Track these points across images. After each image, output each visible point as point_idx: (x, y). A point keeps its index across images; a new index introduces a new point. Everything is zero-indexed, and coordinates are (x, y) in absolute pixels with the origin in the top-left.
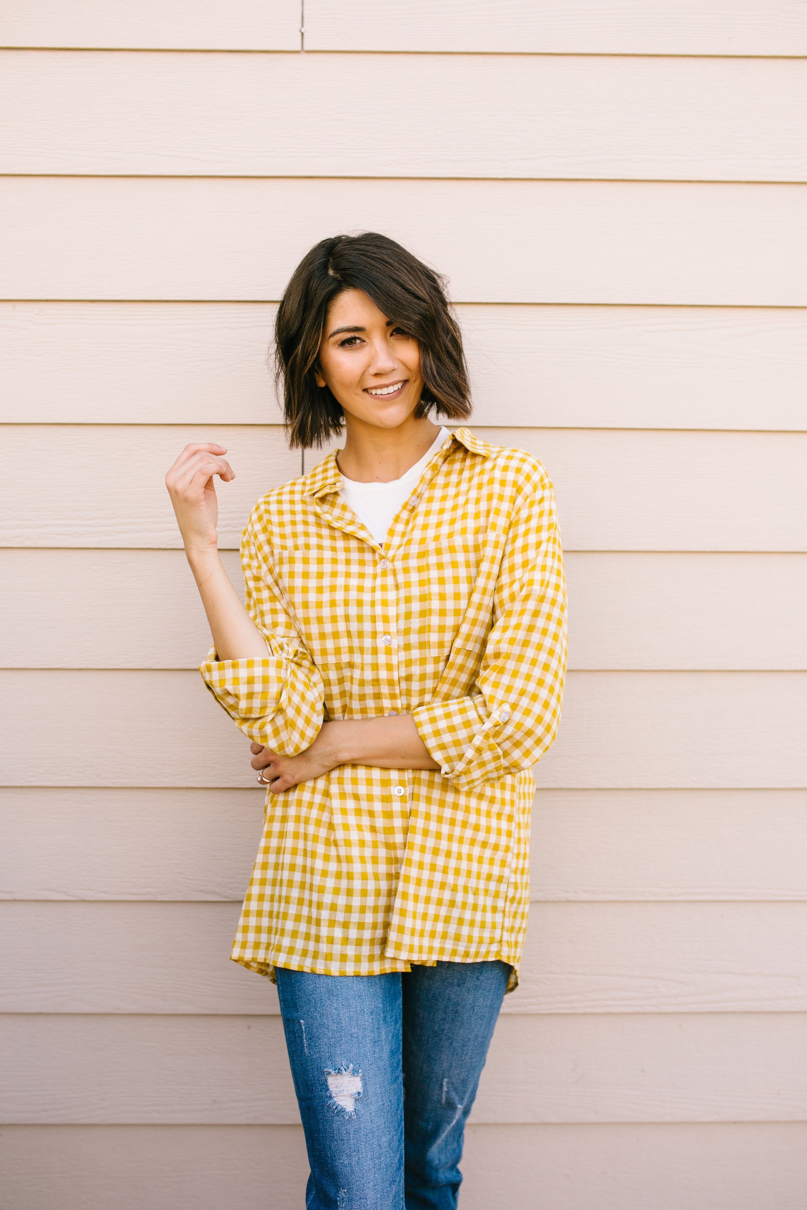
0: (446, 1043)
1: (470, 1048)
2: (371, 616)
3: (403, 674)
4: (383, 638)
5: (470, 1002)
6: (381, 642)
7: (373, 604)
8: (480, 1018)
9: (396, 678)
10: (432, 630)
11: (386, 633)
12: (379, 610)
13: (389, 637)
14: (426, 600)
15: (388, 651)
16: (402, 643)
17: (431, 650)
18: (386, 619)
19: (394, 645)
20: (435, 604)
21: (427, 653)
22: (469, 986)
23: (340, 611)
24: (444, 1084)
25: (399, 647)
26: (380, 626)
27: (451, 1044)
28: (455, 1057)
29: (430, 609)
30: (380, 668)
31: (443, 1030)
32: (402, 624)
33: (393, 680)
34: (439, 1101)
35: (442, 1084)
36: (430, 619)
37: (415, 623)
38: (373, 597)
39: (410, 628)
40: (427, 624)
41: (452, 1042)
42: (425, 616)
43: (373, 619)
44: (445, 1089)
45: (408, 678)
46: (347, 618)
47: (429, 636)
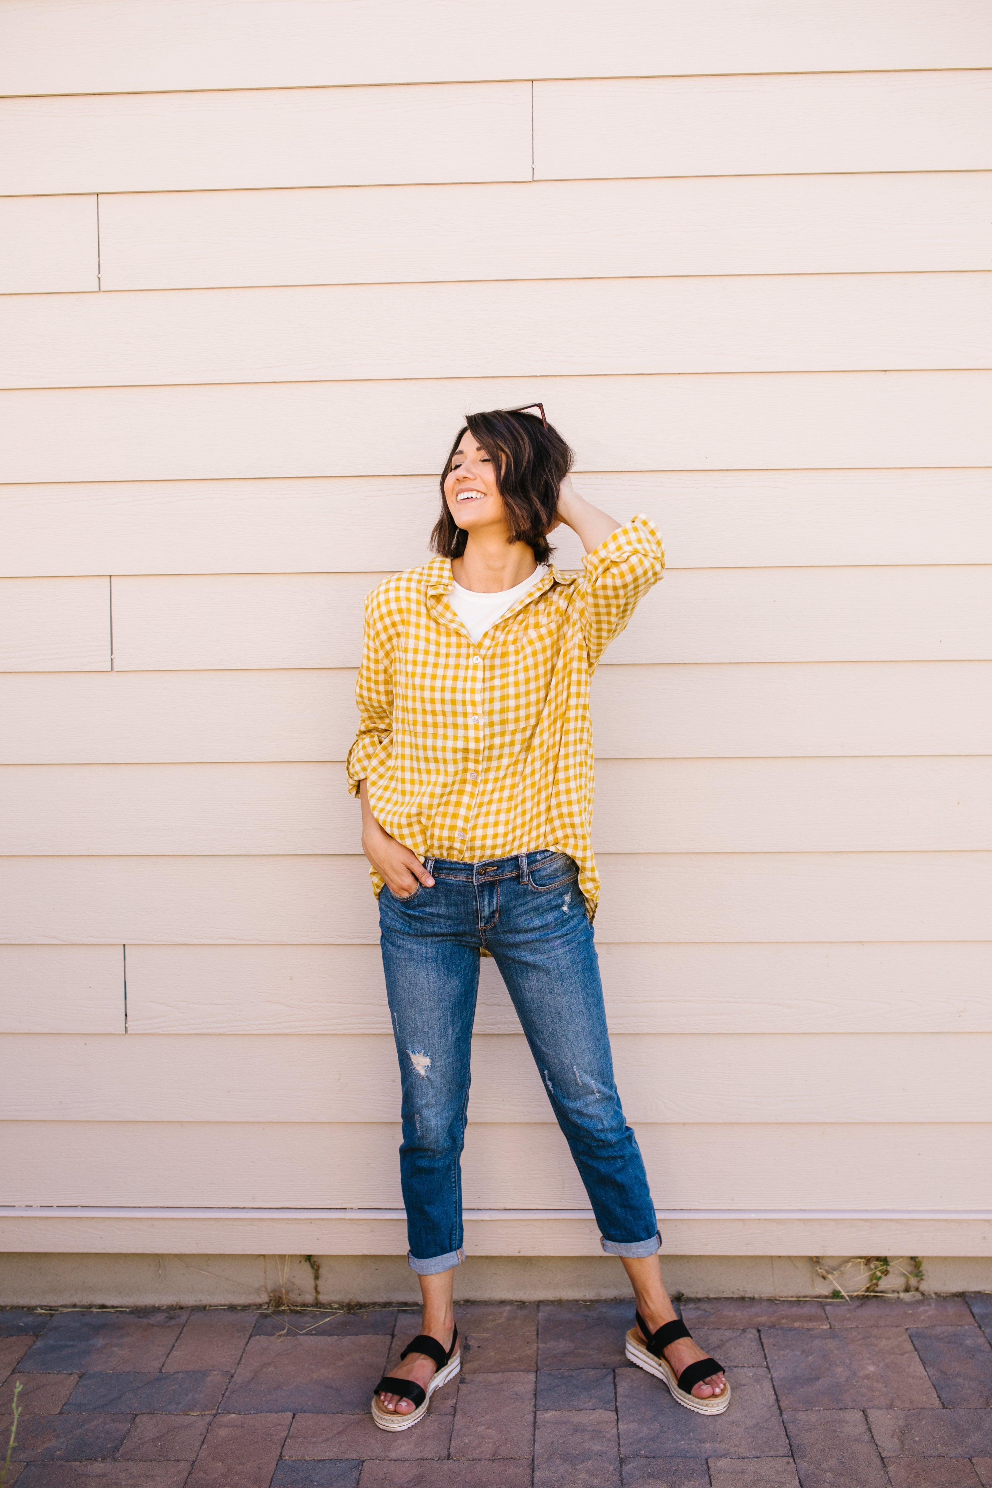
0: (563, 1039)
1: (582, 1037)
2: (463, 701)
3: (487, 744)
4: (473, 718)
5: (565, 1004)
6: (471, 721)
7: (464, 691)
8: (580, 1014)
9: (481, 748)
10: (509, 710)
11: (474, 714)
12: (468, 696)
13: (477, 717)
14: (504, 688)
15: (476, 728)
16: (487, 721)
17: (509, 725)
18: (473, 703)
19: (481, 723)
20: (512, 691)
21: (506, 727)
22: (558, 992)
23: (437, 695)
24: (575, 1070)
25: (484, 724)
26: (469, 709)
27: (567, 1039)
28: (574, 1048)
29: (508, 695)
30: (470, 740)
31: (556, 1030)
32: (487, 707)
33: (479, 750)
34: (577, 1084)
35: (573, 1071)
36: (508, 702)
37: (497, 706)
38: (465, 685)
39: (493, 710)
40: (506, 706)
41: (566, 1037)
42: (504, 700)
43: (464, 703)
44: (578, 1075)
45: (491, 748)
46: (443, 701)
47: (507, 715)
